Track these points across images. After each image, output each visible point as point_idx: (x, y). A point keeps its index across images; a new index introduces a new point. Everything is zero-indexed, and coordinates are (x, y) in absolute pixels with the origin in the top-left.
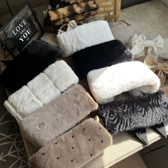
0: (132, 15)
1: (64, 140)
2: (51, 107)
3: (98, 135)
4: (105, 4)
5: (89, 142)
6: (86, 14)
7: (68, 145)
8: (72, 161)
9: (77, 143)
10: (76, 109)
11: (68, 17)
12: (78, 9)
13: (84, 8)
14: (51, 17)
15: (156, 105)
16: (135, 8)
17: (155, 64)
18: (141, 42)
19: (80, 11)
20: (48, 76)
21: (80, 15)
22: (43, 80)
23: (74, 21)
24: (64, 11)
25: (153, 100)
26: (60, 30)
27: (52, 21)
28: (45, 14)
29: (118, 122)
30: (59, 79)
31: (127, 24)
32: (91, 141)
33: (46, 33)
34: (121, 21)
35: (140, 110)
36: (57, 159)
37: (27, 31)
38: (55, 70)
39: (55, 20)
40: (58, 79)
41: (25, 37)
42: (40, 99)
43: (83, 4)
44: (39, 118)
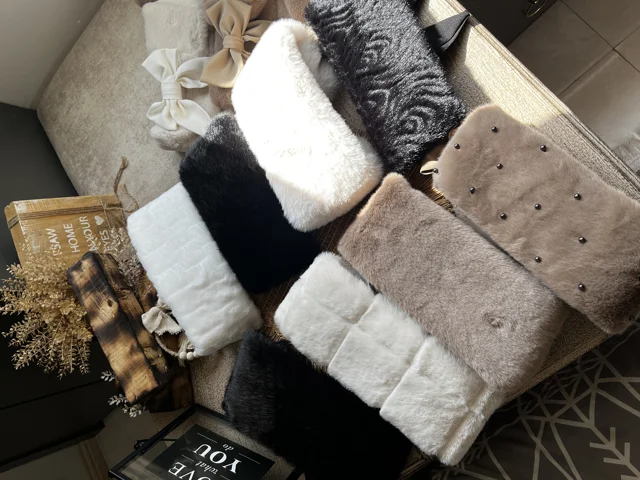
0: (92, 164)
1: (522, 240)
2: (431, 310)
3: (481, 147)
4: (73, 242)
5: (507, 166)
6: (117, 286)
7: (533, 222)
8: (579, 198)
9: (521, 198)
10: (419, 233)
11: (135, 336)
12: (107, 312)
13: (98, 293)
14: (144, 389)
15: (349, 14)
16: (71, 161)
17: (229, 55)
18: (172, 113)
19: (110, 304)
20: (334, 346)
21: (122, 302)
22: (349, 358)
23: (146, 318)
24: (118, 355)
25: (339, 27)
26: (181, 354)
27: (158, 383)
29: (426, 104)
30: (338, 308)
31: (122, 169)
32: (501, 162)
33: (197, 400)
34: (116, 190)
35: (375, 53)
36: (587, 244)
37: (203, 455)
38: (312, 328)
39: (152, 375)
40: (338, 313)
41: (224, 458)
42: (413, 352)
43: (88, 300)
44: (473, 337)
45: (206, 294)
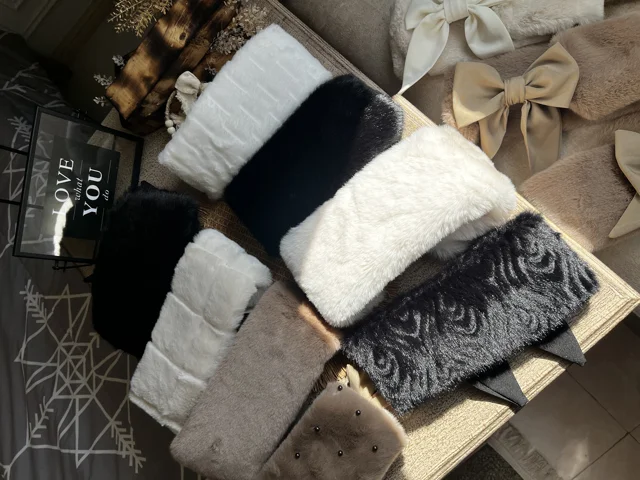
1: (278, 472)
3: (357, 436)
5: (340, 461)
6: (205, 33)
10: (280, 377)
11: (160, 78)
12: (174, 35)
13: (189, 17)
14: (120, 104)
15: (512, 280)
17: (495, 93)
18: (427, 19)
19: (182, 37)
20: (184, 299)
21: (189, 48)
22: (178, 316)
24: (140, 65)
25: (498, 269)
27: (128, 118)
28: (103, 105)
29: (402, 377)
30: (210, 303)
32: (344, 455)
33: (147, 138)
35: (460, 318)
37: (90, 178)
38: (193, 278)
39: (132, 109)
40: (208, 305)
41: (94, 198)
42: (192, 372)
43: (180, 6)
45: (210, 152)
